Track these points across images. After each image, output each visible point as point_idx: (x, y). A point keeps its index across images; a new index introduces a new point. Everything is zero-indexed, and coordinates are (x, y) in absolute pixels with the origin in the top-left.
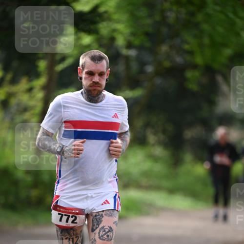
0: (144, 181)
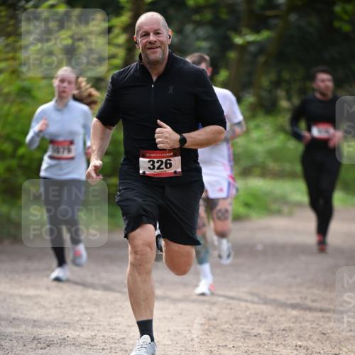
0: (272, 165)
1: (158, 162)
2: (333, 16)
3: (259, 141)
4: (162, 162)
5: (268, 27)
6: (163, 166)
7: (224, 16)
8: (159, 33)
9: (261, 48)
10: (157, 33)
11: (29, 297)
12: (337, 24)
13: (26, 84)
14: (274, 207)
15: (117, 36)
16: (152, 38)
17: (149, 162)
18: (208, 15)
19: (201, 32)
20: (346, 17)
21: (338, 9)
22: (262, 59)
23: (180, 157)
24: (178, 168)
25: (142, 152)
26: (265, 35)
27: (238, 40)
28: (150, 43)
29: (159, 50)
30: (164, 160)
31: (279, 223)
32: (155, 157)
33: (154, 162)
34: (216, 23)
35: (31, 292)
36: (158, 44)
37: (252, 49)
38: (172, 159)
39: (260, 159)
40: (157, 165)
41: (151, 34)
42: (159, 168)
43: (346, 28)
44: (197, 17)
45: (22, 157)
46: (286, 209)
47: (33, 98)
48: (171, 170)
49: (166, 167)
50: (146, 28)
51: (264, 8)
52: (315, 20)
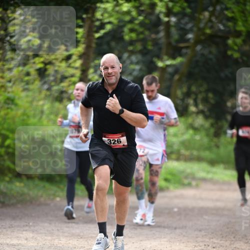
1: (113, 140)
2: (227, 47)
3: (175, 135)
4: (115, 141)
5: (181, 55)
6: (116, 142)
7: (150, 47)
8: (114, 67)
9: (177, 69)
10: (113, 67)
11: (13, 245)
12: (229, 53)
13: (11, 95)
14: (186, 181)
15: (75, 61)
16: (110, 71)
17: (108, 140)
18: (139, 47)
19: (134, 58)
20: (236, 48)
21: (230, 42)
22: (177, 77)
23: (125, 137)
24: (125, 143)
25: (104, 134)
26: (179, 60)
27: (160, 64)
28: (109, 74)
29: (114, 77)
30: (116, 139)
31: (189, 192)
32: (111, 138)
33: (110, 140)
34: (144, 52)
35: (15, 242)
36: (113, 74)
37: (170, 70)
38: (121, 138)
39: (176, 147)
40: (112, 142)
41: (110, 68)
42: (114, 143)
43: (236, 55)
44: (131, 48)
45: (8, 147)
46: (194, 183)
47: (16, 105)
48: (122, 144)
49: (118, 143)
50: (107, 65)
51: (178, 41)
52: (214, 50)
